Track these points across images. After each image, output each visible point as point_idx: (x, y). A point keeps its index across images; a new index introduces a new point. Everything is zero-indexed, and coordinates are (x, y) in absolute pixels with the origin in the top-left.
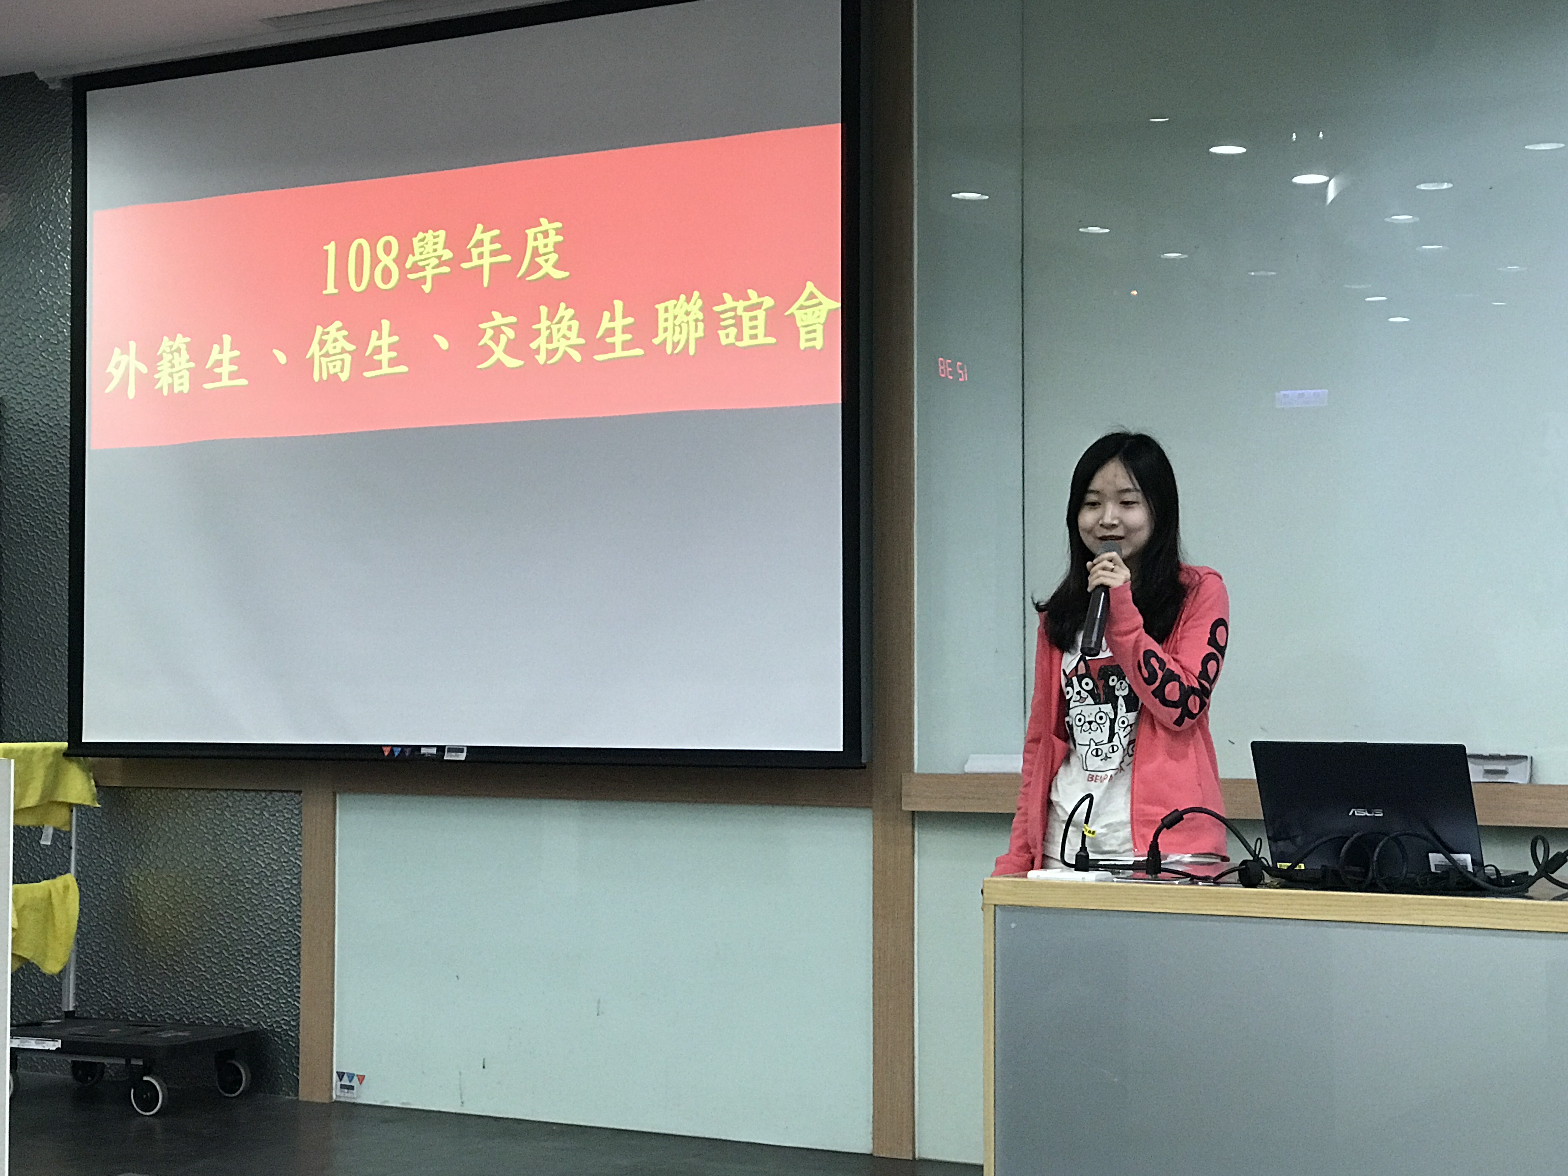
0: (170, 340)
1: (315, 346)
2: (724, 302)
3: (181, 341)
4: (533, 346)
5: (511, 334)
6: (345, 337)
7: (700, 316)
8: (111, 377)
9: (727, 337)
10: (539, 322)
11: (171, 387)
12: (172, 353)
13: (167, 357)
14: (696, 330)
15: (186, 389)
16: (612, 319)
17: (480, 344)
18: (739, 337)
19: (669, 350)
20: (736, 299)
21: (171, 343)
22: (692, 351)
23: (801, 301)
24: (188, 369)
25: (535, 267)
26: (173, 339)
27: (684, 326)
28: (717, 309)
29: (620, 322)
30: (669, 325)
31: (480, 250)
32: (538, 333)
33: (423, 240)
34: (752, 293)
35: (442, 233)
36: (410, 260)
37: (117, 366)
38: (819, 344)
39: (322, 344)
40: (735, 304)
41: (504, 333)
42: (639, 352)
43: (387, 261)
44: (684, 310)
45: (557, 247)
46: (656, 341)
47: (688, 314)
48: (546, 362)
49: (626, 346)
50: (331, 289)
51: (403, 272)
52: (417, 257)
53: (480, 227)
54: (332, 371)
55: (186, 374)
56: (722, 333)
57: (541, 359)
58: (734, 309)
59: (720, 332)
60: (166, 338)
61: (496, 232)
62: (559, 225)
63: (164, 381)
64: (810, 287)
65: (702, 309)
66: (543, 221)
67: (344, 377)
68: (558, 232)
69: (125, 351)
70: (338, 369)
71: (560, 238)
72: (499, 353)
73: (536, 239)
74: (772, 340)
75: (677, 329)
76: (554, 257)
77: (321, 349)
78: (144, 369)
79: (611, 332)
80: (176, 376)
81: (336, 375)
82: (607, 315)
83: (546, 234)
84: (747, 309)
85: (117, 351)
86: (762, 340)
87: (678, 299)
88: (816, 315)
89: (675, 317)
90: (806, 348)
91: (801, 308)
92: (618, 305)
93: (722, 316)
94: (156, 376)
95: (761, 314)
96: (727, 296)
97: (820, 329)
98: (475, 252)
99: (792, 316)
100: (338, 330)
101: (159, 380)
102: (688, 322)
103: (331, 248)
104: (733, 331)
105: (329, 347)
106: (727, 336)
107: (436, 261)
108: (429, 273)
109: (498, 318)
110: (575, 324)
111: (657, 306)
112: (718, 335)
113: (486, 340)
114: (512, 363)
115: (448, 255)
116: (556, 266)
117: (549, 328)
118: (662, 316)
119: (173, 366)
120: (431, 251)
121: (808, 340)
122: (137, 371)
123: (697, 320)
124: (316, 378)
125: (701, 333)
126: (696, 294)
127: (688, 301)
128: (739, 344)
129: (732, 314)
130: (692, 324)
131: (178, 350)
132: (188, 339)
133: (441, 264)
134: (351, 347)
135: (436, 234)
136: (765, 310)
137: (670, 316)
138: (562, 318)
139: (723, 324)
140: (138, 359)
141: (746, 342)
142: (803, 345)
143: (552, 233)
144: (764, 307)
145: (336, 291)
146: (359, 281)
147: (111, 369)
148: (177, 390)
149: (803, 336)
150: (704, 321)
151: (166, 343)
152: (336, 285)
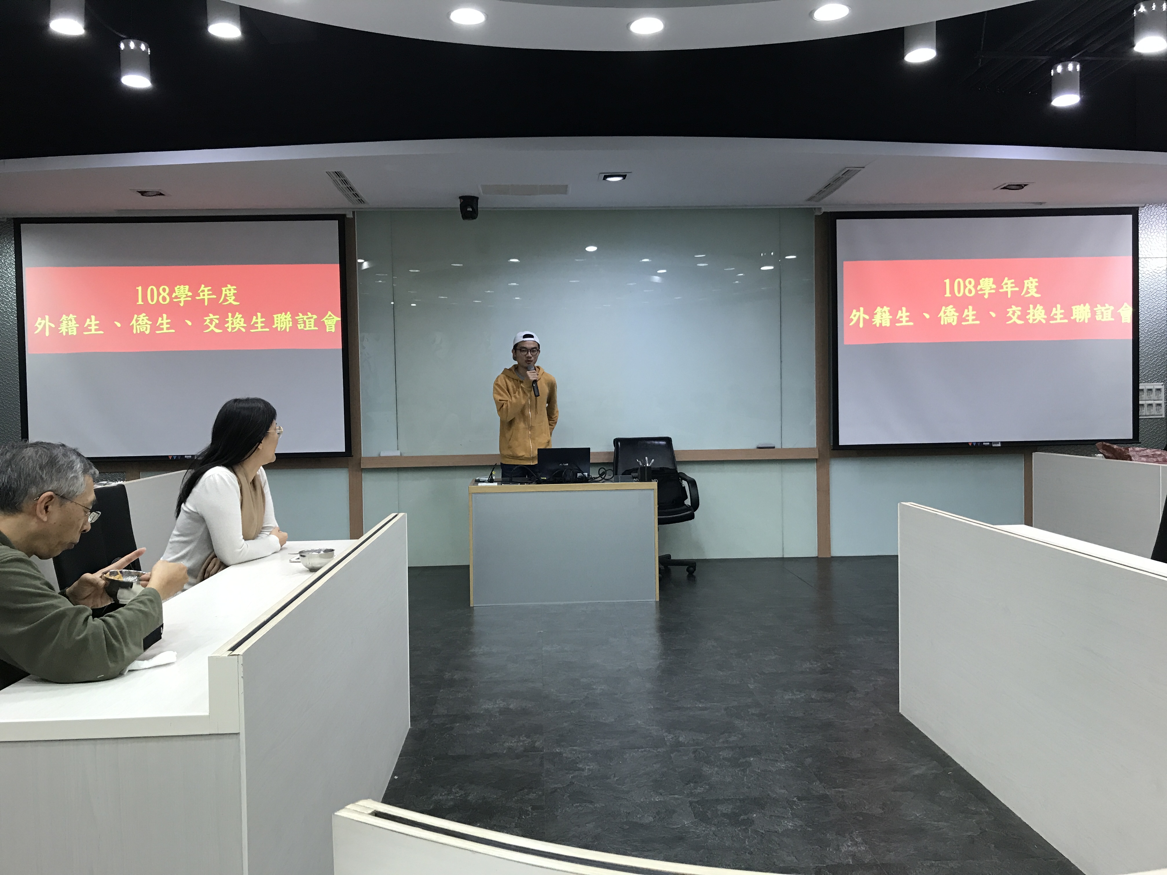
0: (66, 316)
1: (134, 322)
2: (299, 316)
3: (72, 316)
4: (226, 326)
5: (217, 322)
6: (147, 319)
7: (291, 320)
8: (37, 328)
10: (228, 318)
11: (67, 333)
12: (67, 321)
13: (65, 322)
14: (289, 324)
15: (75, 333)
16: (257, 319)
17: (205, 324)
18: (305, 327)
19: (279, 329)
20: (303, 315)
21: (67, 317)
22: (288, 330)
23: (327, 317)
24: (76, 327)
25: (225, 300)
26: (68, 316)
27: (285, 323)
28: (297, 318)
29: (260, 320)
30: (279, 322)
31: (204, 293)
32: (228, 322)
33: (179, 288)
34: (309, 313)
35: (187, 287)
36: (174, 295)
37: (40, 324)
38: (333, 330)
39: (137, 321)
40: (303, 317)
41: (213, 321)
42: (267, 330)
43: (165, 294)
44: (284, 317)
45: (234, 294)
46: (274, 327)
47: (286, 319)
48: (231, 332)
49: (262, 327)
50: (140, 302)
51: (171, 298)
52: (177, 294)
53: (203, 286)
54: (142, 330)
55: (75, 329)
56: (299, 326)
57: (229, 330)
58: (303, 318)
59: (298, 325)
60: (64, 316)
61: (210, 288)
62: (235, 287)
63: (63, 329)
64: (330, 313)
65: (291, 318)
66: (229, 285)
67: (147, 332)
68: (235, 289)
69: (43, 318)
70: (144, 330)
71: (236, 292)
72: (212, 327)
73: (226, 291)
74: (317, 328)
75: (282, 323)
76: (233, 298)
77: (137, 322)
78: (53, 326)
79: (257, 323)
80: (69, 329)
81: (144, 332)
82: (255, 317)
83: (230, 290)
84: (307, 318)
85: (39, 319)
86: (313, 328)
87: (282, 314)
88: (332, 321)
89: (281, 319)
90: (329, 332)
91: (327, 319)
92: (259, 314)
93: (299, 320)
94: (60, 329)
96: (300, 314)
97: (333, 326)
98: (201, 294)
99: (324, 322)
100: (144, 316)
101: (61, 330)
102: (286, 321)
103: (140, 288)
104: (303, 325)
105: (140, 322)
106: (301, 326)
107: (185, 296)
108: (182, 300)
109: (211, 316)
110: (243, 320)
111: (274, 316)
112: (297, 326)
113: (207, 323)
114: (217, 331)
115: (190, 294)
116: (234, 300)
117: (232, 320)
118: (275, 319)
119: (68, 325)
120: (183, 292)
121: (329, 329)
122: (50, 327)
123: (289, 321)
124: (135, 332)
125: (291, 325)
126: (289, 313)
127: (286, 314)
128: (305, 329)
129: (302, 320)
130: (288, 322)
131: (71, 320)
132: (75, 316)
133: (187, 297)
134: (150, 323)
135: (185, 287)
136: (314, 319)
137: (279, 319)
138: (237, 318)
139: (299, 322)
140: (50, 321)
141: (307, 328)
143: (232, 290)
144: (314, 318)
145: (143, 303)
146: (152, 300)
147: (37, 325)
148: (70, 334)
149: (327, 328)
150: (292, 321)
151: (64, 317)
152: (142, 301)
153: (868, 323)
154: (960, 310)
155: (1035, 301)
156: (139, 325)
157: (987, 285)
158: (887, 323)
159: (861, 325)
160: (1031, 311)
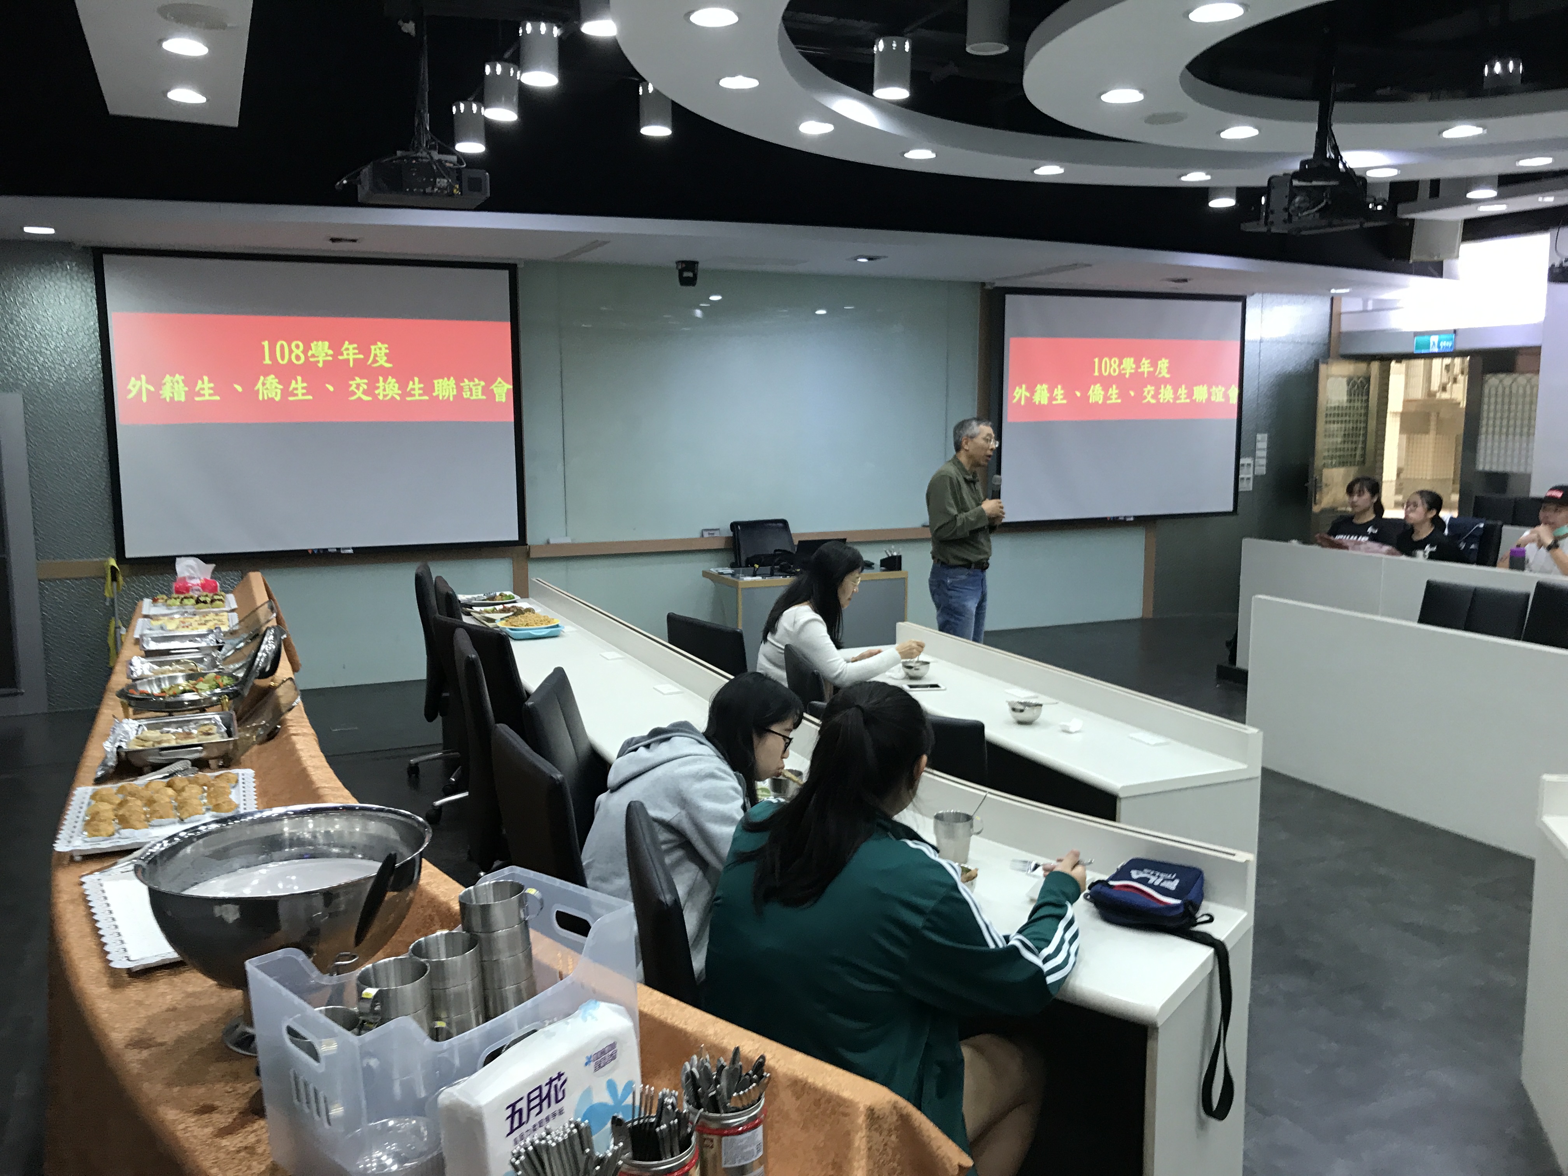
0: (171, 376)
1: (259, 386)
2: (464, 382)
3: (179, 378)
4: (377, 392)
5: (365, 387)
6: (276, 382)
7: (454, 386)
8: (130, 391)
9: (466, 395)
10: (378, 382)
11: (172, 399)
12: (172, 382)
13: (169, 384)
14: (453, 392)
15: (183, 399)
16: (414, 384)
17: (350, 389)
18: (471, 395)
19: (441, 398)
20: (470, 381)
21: (172, 378)
22: (451, 399)
23: (496, 384)
24: (183, 390)
25: (375, 361)
26: (174, 376)
27: (447, 390)
28: (462, 384)
29: (418, 386)
30: (440, 389)
31: (347, 352)
32: (378, 388)
33: (316, 345)
35: (327, 344)
36: (310, 353)
37: (134, 386)
38: (504, 400)
39: (264, 384)
40: (469, 383)
41: (361, 386)
42: (426, 398)
43: (299, 352)
44: (446, 383)
45: (386, 355)
46: (435, 394)
47: (448, 385)
48: (383, 399)
49: (420, 395)
50: (267, 361)
51: (307, 357)
52: (314, 352)
53: (347, 343)
54: (270, 396)
55: (183, 393)
57: (380, 398)
58: (469, 385)
59: (463, 393)
60: (168, 376)
61: (355, 346)
62: (386, 346)
63: (166, 393)
64: (499, 379)
65: (455, 384)
66: (379, 343)
67: (278, 399)
68: (387, 349)
69: (138, 378)
70: (274, 396)
71: (387, 351)
72: (359, 394)
73: (376, 350)
74: (484, 397)
75: (444, 391)
76: (385, 358)
77: (263, 386)
78: (152, 389)
79: (413, 389)
80: (175, 393)
81: (273, 398)
82: (411, 383)
83: (380, 349)
84: (474, 385)
85: (133, 379)
86: (480, 397)
87: (444, 379)
88: (503, 389)
89: (443, 386)
91: (496, 386)
92: (416, 379)
93: (464, 387)
94: (161, 392)
95: (480, 388)
96: (466, 380)
97: (504, 395)
98: (345, 353)
99: (492, 389)
100: (273, 379)
101: (163, 394)
102: (449, 388)
103: (266, 344)
104: (469, 393)
105: (267, 386)
107: (325, 355)
108: (321, 359)
109: (358, 380)
110: (397, 385)
111: (434, 381)
113: (353, 388)
114: (366, 398)
115: (331, 352)
116: (387, 361)
117: (383, 386)
118: (436, 385)
119: (173, 389)
120: (321, 350)
121: (499, 398)
122: (148, 390)
123: (453, 388)
124: (261, 398)
125: (455, 393)
126: (452, 378)
127: (449, 379)
128: (472, 398)
129: (468, 387)
130: (451, 390)
131: (177, 381)
132: (183, 377)
133: (328, 356)
134: (281, 387)
137: (440, 385)
138: (389, 383)
139: (464, 390)
140: (148, 382)
141: (474, 397)
142: (497, 400)
143: (383, 349)
144: (481, 385)
145: (270, 363)
146: (283, 358)
147: (130, 387)
148: (176, 399)
149: (497, 397)
150: (457, 388)
151: (168, 378)
152: (270, 359)
153: (1029, 400)
154: (1106, 389)
155: (1165, 381)
156: (267, 389)
157: (1129, 364)
158: (1045, 402)
159: (1023, 403)
160: (1162, 390)
